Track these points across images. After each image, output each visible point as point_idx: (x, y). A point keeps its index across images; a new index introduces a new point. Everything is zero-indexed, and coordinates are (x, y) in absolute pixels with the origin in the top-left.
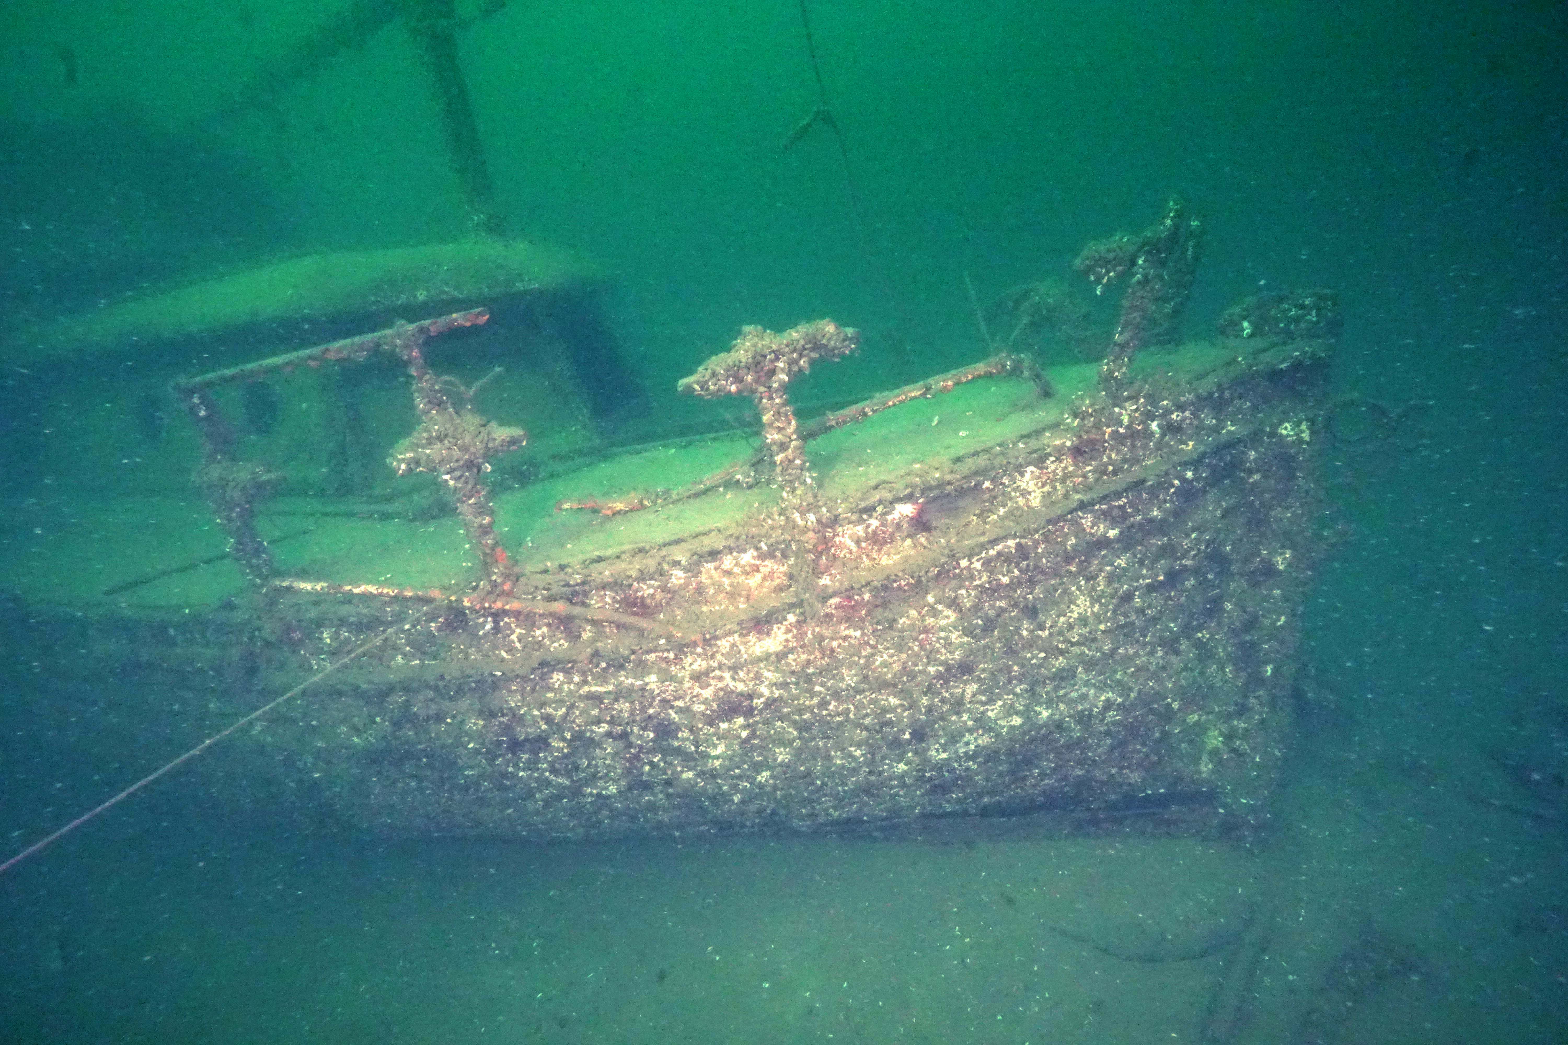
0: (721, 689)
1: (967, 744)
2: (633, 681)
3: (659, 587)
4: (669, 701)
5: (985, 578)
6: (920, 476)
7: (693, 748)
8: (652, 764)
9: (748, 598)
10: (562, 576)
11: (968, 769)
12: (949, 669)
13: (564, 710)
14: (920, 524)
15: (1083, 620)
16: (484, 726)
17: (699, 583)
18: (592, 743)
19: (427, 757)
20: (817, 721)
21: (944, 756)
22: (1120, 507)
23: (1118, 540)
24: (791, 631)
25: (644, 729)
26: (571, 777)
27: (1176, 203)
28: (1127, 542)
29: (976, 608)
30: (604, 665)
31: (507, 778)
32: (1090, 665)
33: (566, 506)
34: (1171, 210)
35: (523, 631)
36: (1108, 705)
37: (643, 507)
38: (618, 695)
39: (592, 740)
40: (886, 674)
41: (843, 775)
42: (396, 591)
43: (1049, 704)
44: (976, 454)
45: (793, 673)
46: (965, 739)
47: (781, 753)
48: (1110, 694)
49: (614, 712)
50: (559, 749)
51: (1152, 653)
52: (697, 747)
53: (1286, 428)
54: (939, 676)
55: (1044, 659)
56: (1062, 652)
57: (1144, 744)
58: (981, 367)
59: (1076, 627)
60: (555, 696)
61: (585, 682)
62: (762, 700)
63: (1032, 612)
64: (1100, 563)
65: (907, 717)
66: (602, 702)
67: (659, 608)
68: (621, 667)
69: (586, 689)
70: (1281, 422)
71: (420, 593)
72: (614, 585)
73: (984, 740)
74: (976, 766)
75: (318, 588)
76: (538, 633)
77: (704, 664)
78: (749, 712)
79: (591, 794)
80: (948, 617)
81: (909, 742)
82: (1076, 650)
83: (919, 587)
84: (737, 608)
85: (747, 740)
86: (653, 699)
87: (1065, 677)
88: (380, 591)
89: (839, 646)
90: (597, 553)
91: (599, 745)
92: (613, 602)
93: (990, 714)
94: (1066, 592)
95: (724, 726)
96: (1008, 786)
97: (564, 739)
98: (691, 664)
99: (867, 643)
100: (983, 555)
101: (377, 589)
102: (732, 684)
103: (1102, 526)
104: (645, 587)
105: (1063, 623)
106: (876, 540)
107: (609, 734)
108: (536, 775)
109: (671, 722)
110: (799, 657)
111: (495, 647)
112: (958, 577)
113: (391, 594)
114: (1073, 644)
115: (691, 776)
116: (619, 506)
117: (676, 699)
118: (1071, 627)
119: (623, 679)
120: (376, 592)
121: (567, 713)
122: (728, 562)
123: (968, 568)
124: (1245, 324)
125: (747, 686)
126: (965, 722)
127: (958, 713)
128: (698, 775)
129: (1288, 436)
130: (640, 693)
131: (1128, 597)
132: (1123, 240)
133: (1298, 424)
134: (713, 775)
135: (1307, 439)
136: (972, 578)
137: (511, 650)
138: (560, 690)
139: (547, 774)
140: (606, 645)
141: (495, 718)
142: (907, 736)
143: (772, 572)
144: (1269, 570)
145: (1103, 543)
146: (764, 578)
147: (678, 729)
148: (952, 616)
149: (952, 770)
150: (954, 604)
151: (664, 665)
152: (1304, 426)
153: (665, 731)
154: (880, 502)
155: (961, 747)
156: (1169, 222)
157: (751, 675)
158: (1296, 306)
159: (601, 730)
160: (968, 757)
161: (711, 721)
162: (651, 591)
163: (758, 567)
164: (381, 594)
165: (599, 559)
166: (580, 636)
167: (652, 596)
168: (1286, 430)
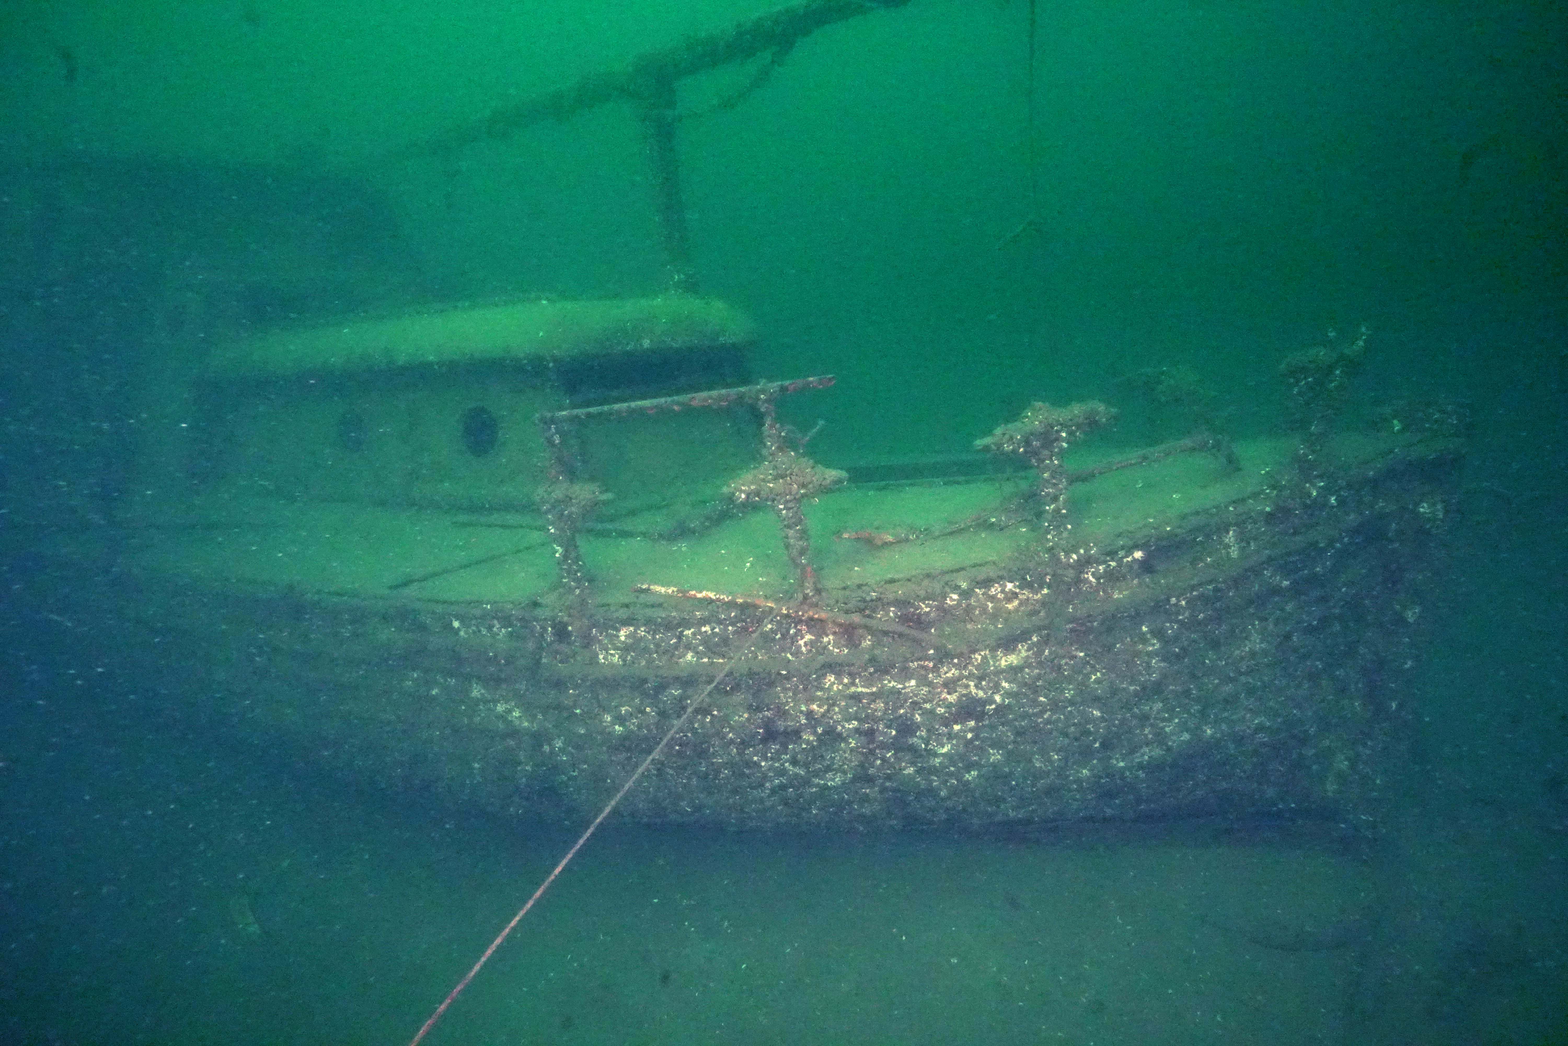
0: (964, 695)
1: (1143, 755)
2: (895, 684)
3: (936, 606)
4: (919, 703)
5: (1187, 614)
6: (1155, 528)
7: (923, 746)
8: (884, 759)
9: (1006, 620)
10: (860, 593)
11: (1137, 777)
12: (1144, 689)
13: (825, 707)
14: (1146, 567)
15: (1253, 654)
16: (748, 720)
17: (968, 605)
18: (840, 737)
19: (680, 745)
20: (1032, 727)
21: (1122, 764)
22: (1293, 562)
23: (1288, 589)
24: (1032, 649)
25: (889, 727)
26: (808, 768)
27: (1367, 329)
28: (1296, 591)
29: (1176, 639)
30: (872, 670)
31: (749, 767)
32: (1251, 691)
33: (846, 536)
34: (1363, 334)
35: (813, 638)
36: (1260, 728)
37: (907, 540)
38: (874, 697)
39: (840, 735)
40: (1097, 689)
41: (1038, 775)
42: (730, 598)
43: (1216, 722)
44: (1197, 513)
45: (1026, 684)
46: (1142, 751)
47: (994, 754)
48: (1263, 718)
49: (870, 711)
50: (808, 742)
51: (1299, 686)
52: (927, 745)
53: (1423, 507)
54: (1136, 694)
55: (1218, 685)
56: (1232, 680)
57: (1281, 764)
58: (1187, 442)
59: (1246, 659)
60: (824, 695)
61: (853, 684)
62: (993, 706)
63: (1215, 645)
64: (1273, 608)
65: (1103, 728)
66: (860, 701)
67: (930, 624)
68: (887, 672)
69: (853, 689)
70: (1421, 501)
71: (749, 600)
72: (899, 603)
73: (1158, 752)
74: (1144, 775)
75: (670, 591)
76: (826, 639)
77: (957, 673)
78: (980, 716)
79: (818, 785)
80: (1154, 645)
81: (1098, 751)
82: (1243, 679)
83: (1137, 618)
84: (996, 627)
85: (971, 741)
86: (906, 701)
87: (1230, 702)
88: (718, 596)
89: (1066, 664)
90: (890, 576)
91: (845, 740)
92: (895, 617)
93: (1167, 729)
94: (1244, 630)
95: (957, 727)
96: (1163, 794)
97: (815, 733)
98: (946, 673)
99: (1088, 662)
100: (1188, 595)
101: (715, 595)
102: (973, 690)
103: (1278, 578)
104: (923, 606)
105: (1237, 655)
106: (1112, 577)
107: (857, 730)
108: (776, 765)
109: (913, 723)
110: (1033, 672)
111: (783, 650)
112: (1166, 612)
113: (726, 600)
114: (1241, 674)
115: (911, 772)
116: (890, 538)
117: (925, 702)
118: (1242, 658)
119: (886, 682)
120: (714, 598)
121: (828, 711)
122: (995, 590)
123: (1176, 605)
124: (1395, 422)
125: (986, 693)
126: (1146, 735)
127: (1143, 727)
128: (917, 772)
129: (1426, 513)
130: (897, 695)
131: (1288, 637)
132: (1322, 353)
133: (1434, 504)
134: (933, 771)
135: (1441, 516)
136: (1178, 613)
137: (797, 653)
138: (830, 689)
139: (787, 765)
140: (883, 653)
141: (760, 712)
142: (1097, 745)
143: (1028, 599)
144: (1401, 620)
145: (1276, 591)
146: (1021, 604)
147: (918, 728)
148: (1155, 645)
149: (1123, 778)
150: (1158, 633)
151: (923, 672)
152: (1439, 506)
153: (906, 728)
154: (1123, 548)
155: (1136, 757)
156: (1361, 343)
157: (991, 685)
158: (1439, 411)
159: (851, 726)
160: (1141, 767)
161: (947, 722)
162: (928, 609)
163: (1016, 594)
164: (718, 600)
165: (892, 581)
166: (860, 644)
167: (928, 613)
168: (1424, 509)
